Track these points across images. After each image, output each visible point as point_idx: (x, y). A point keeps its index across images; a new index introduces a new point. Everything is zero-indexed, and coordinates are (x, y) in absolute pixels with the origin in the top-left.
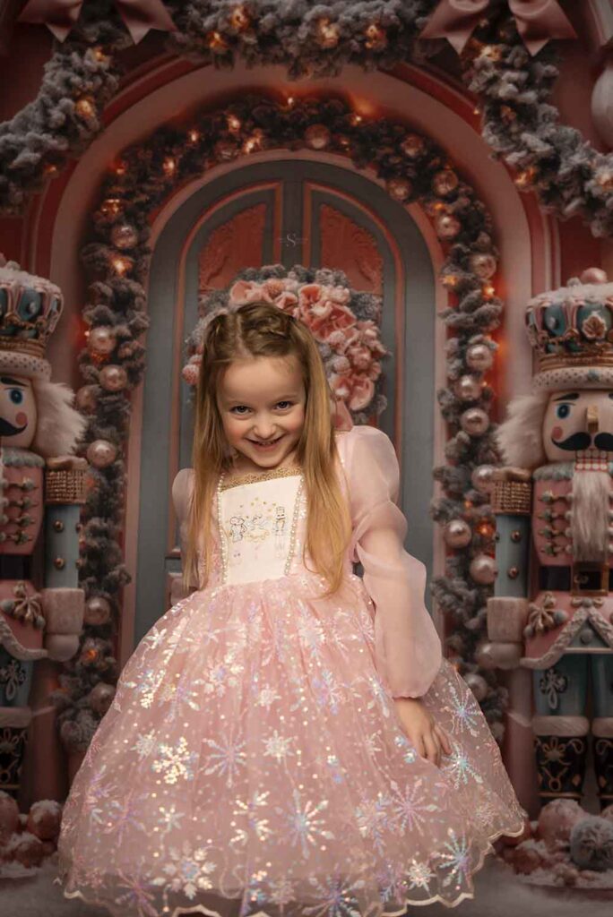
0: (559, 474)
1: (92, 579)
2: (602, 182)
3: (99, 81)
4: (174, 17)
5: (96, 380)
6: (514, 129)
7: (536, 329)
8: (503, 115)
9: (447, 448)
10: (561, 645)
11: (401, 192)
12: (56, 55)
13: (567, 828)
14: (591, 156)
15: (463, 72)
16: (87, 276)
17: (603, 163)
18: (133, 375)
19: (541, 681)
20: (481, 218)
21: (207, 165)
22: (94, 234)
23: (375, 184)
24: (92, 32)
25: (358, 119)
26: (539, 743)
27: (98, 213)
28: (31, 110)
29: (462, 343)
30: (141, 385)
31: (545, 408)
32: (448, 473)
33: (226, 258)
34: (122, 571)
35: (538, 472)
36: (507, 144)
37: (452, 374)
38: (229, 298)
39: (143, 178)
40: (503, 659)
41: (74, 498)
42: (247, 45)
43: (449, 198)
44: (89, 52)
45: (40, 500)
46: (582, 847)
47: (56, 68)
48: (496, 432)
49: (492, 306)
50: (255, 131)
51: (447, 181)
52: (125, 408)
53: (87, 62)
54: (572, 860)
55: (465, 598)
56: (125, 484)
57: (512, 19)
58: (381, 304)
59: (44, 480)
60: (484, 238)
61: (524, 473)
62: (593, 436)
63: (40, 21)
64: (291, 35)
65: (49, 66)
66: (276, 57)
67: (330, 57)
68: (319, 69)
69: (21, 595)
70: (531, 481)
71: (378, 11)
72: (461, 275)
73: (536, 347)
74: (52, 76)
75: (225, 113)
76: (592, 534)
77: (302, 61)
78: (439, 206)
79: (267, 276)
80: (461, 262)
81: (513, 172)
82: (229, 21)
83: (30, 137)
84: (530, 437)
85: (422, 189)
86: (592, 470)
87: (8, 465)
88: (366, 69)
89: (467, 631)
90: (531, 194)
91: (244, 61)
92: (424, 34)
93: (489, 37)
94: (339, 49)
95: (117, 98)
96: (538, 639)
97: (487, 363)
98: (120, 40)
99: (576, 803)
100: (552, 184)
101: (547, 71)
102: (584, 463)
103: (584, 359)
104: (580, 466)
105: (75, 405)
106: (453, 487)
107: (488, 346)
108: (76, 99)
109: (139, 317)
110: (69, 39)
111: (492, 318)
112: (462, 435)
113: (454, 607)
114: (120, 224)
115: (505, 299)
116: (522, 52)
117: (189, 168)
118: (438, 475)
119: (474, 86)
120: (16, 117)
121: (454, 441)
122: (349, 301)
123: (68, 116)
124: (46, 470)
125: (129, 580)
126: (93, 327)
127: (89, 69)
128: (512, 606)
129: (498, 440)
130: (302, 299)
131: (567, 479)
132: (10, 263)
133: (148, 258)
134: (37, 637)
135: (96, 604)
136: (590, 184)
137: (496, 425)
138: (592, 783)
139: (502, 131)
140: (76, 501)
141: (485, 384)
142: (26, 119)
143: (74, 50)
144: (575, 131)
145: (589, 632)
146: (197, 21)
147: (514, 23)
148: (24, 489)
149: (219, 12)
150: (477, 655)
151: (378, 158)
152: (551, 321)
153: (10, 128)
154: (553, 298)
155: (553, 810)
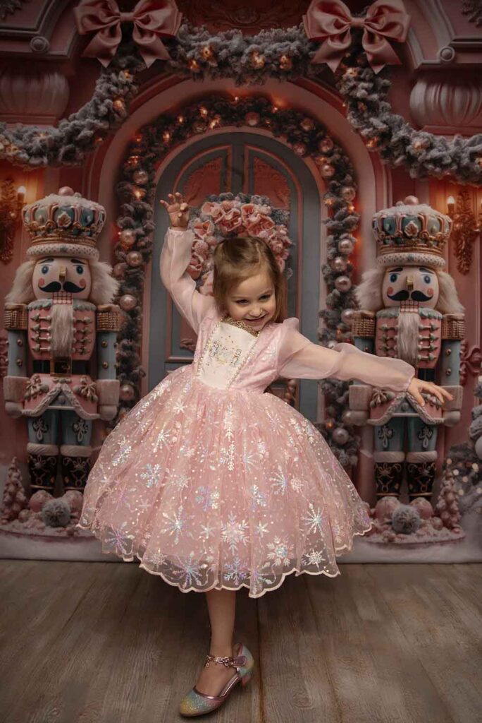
0: (391, 315)
1: (124, 374)
2: (416, 147)
3: (127, 89)
4: (170, 53)
5: (124, 260)
6: (366, 115)
7: (378, 231)
8: (359, 108)
9: (327, 299)
10: (390, 412)
11: (300, 151)
12: (103, 75)
13: (391, 512)
14: (410, 132)
15: (336, 83)
16: (119, 201)
17: (416, 136)
18: (146, 257)
19: (379, 432)
20: (347, 166)
21: (188, 136)
22: (124, 176)
23: (285, 146)
24: (123, 62)
25: (276, 109)
26: (377, 466)
27: (126, 164)
28: (89, 106)
29: (335, 238)
30: (150, 262)
31: (384, 275)
32: (328, 313)
33: (199, 189)
34: (141, 370)
35: (379, 313)
36: (362, 124)
37: (330, 256)
38: (200, 212)
39: (151, 144)
40: (358, 420)
41: (113, 328)
42: (211, 67)
43: (329, 155)
44: (121, 73)
45: (94, 329)
46: (398, 522)
47: (102, 83)
48: (355, 290)
49: (353, 217)
50: (216, 116)
51: (327, 144)
52: (141, 277)
53: (120, 79)
54: (393, 529)
55: (336, 385)
56: (142, 319)
57: (364, 53)
58: (289, 215)
59: (96, 318)
60: (349, 178)
61: (371, 314)
62: (410, 293)
63: (94, 56)
64: (237, 61)
65: (99, 81)
66: (229, 74)
67: (259, 74)
68: (253, 80)
69: (84, 383)
70: (375, 319)
71: (287, 48)
72: (335, 199)
73: (379, 241)
74: (100, 87)
75: (199, 106)
76: (409, 349)
77: (244, 75)
78: (322, 159)
79: (223, 199)
80: (335, 191)
81: (366, 140)
82: (202, 54)
83: (88, 122)
84: (374, 293)
85: (313, 149)
86: (409, 312)
87: (76, 310)
88: (280, 82)
89: (338, 404)
90: (376, 153)
91: (210, 76)
92: (314, 60)
93: (351, 63)
94: (264, 70)
95: (137, 98)
96: (378, 408)
97: (350, 250)
98: (139, 66)
99: (396, 499)
100: (387, 147)
101: (384, 83)
102: (405, 308)
103: (406, 248)
104: (403, 310)
105: (113, 275)
106: (330, 321)
107: (351, 240)
108: (114, 100)
109: (149, 223)
110: (111, 66)
111: (353, 224)
112: (336, 291)
113: (330, 390)
114: (138, 170)
115: (361, 213)
116: (370, 72)
117: (178, 138)
118: (322, 314)
119: (342, 91)
120: (80, 111)
121: (331, 295)
122: (271, 213)
123: (109, 109)
124: (97, 312)
125: (144, 375)
126: (122, 230)
127: (121, 82)
128: (363, 389)
129: (357, 294)
130: (243, 212)
131: (396, 317)
132: (76, 193)
133: (154, 189)
134: (94, 407)
135: (126, 388)
136: (409, 148)
137: (355, 286)
138: (405, 488)
139: (358, 116)
140: (115, 330)
141: (349, 262)
142: (86, 112)
143: (113, 72)
144: (401, 117)
145: (406, 404)
146: (183, 54)
147: (365, 55)
148: (85, 323)
149: (196, 48)
150: (343, 418)
151: (287, 131)
152: (387, 227)
153: (76, 117)
154: (388, 213)
155: (383, 503)
